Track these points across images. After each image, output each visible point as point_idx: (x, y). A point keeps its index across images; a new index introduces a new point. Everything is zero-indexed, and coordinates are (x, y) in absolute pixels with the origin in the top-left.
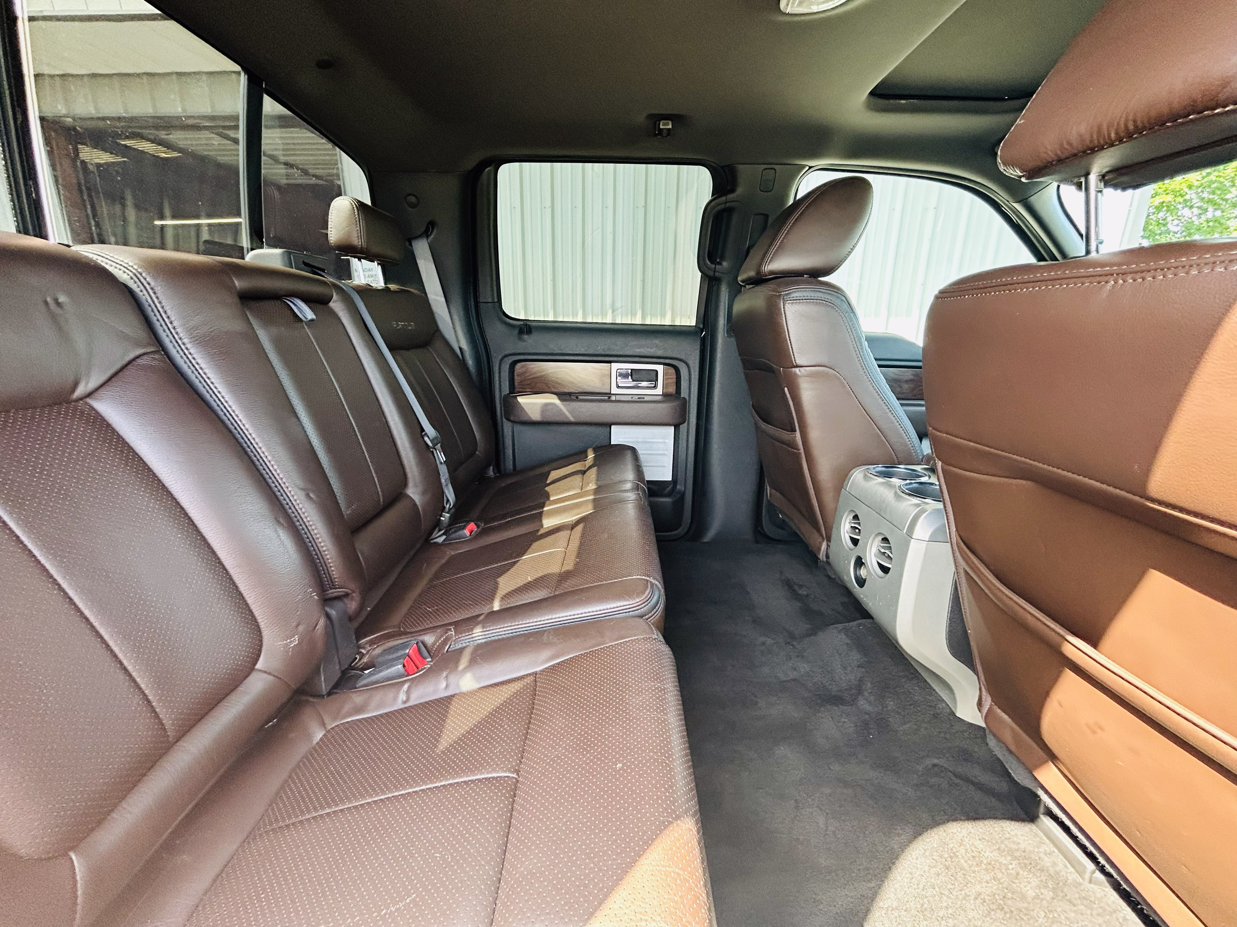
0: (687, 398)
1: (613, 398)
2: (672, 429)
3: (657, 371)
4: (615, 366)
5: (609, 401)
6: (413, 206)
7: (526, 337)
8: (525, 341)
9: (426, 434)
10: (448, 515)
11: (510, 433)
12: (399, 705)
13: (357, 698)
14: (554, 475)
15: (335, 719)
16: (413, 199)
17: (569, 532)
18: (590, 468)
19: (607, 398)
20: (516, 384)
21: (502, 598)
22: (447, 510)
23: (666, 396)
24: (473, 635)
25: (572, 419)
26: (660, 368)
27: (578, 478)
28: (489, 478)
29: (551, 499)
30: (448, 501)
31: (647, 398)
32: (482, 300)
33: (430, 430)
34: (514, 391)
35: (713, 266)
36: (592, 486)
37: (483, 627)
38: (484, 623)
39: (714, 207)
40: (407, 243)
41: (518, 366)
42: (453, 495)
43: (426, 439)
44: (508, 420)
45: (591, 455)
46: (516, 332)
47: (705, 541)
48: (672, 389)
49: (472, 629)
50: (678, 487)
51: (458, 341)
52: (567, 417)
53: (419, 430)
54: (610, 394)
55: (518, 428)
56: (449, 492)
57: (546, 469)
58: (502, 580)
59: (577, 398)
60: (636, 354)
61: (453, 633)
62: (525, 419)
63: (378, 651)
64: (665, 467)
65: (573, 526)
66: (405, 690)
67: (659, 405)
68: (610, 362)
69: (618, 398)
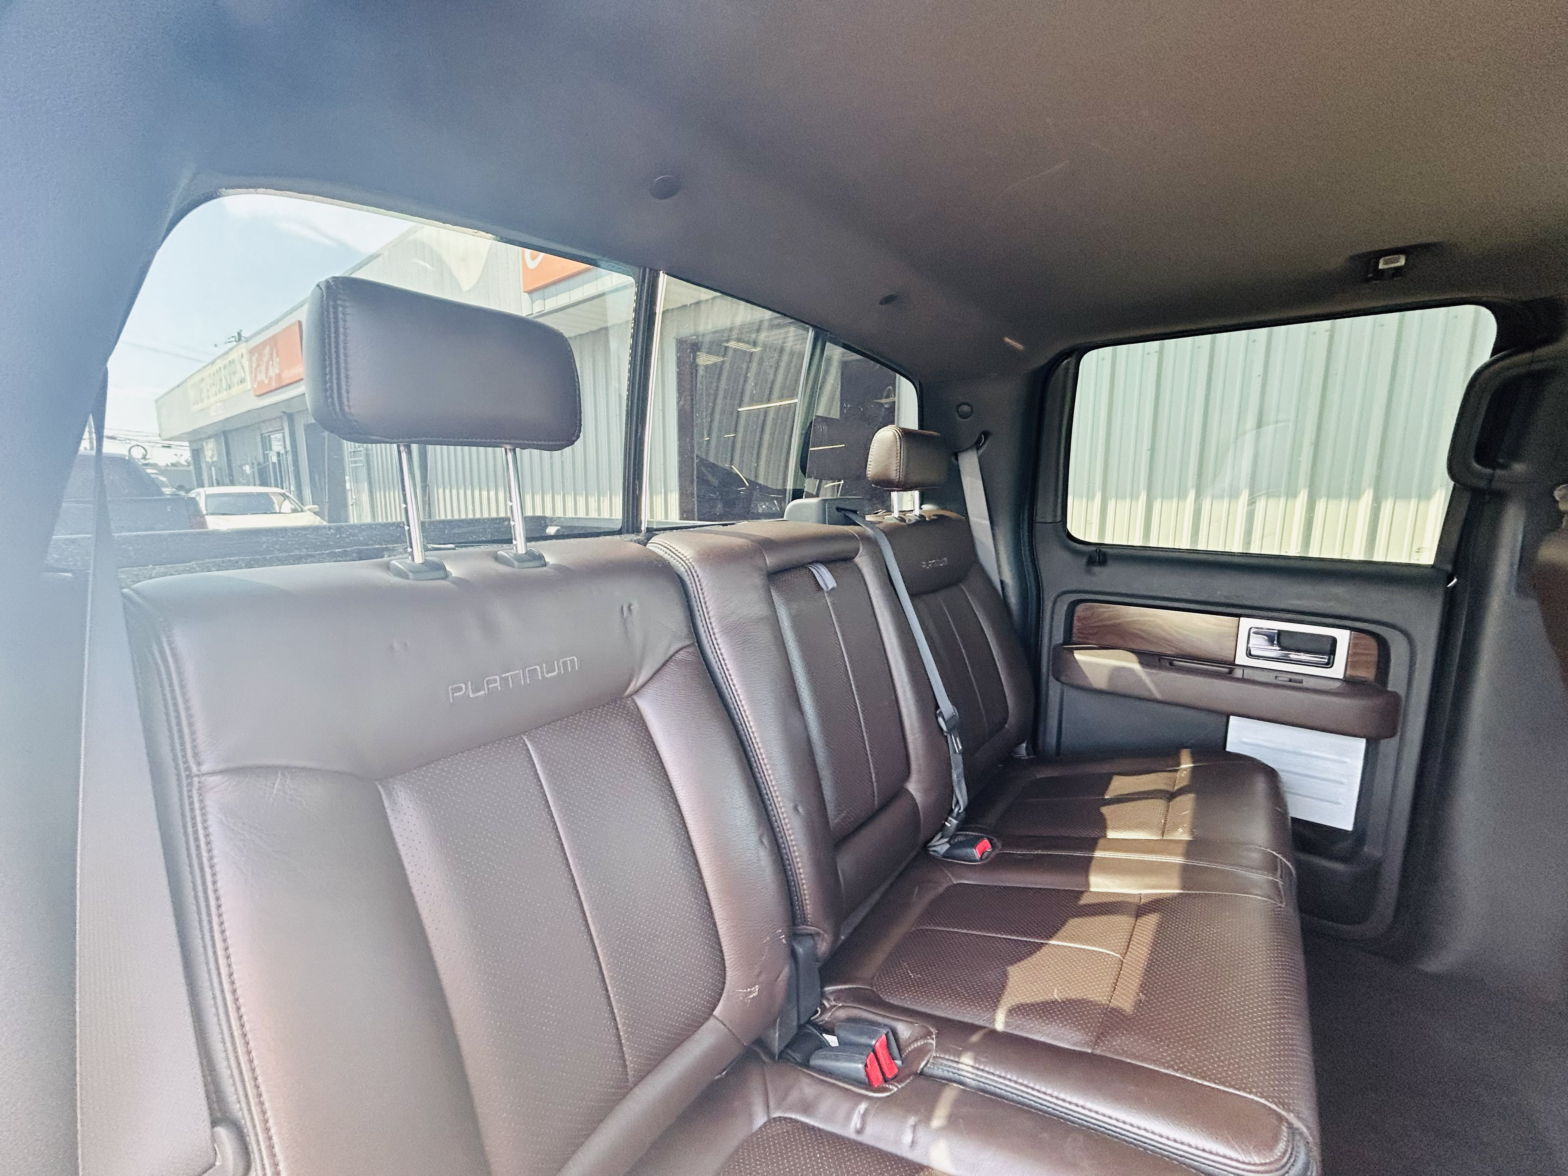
0: (1402, 692)
1: (1238, 673)
2: (1361, 744)
3: (1334, 641)
4: (1246, 623)
5: (1229, 676)
6: (964, 416)
7: (1096, 569)
8: (1094, 575)
9: (941, 712)
10: (955, 822)
11: (1058, 699)
12: (849, 1132)
13: (806, 1088)
14: (1120, 785)
15: (779, 1106)
16: (965, 408)
17: (1132, 920)
18: (1182, 791)
19: (1226, 670)
20: (1075, 630)
21: (1010, 1011)
22: (955, 814)
23: (1351, 683)
24: (960, 1066)
25: (1158, 696)
26: (1343, 637)
27: (1158, 805)
28: (1019, 759)
29: (1111, 834)
30: (958, 802)
31: (1308, 683)
32: (1039, 519)
33: (947, 707)
34: (1070, 641)
35: (1488, 471)
36: (1182, 835)
37: (976, 1059)
38: (978, 1051)
39: (1497, 374)
40: (953, 459)
41: (1080, 608)
42: (966, 798)
43: (940, 720)
44: (1058, 679)
45: (1186, 764)
46: (1084, 561)
47: (1428, 969)
48: (1368, 674)
49: (959, 1054)
50: (1366, 849)
51: (1000, 573)
52: (1149, 690)
53: (933, 709)
54: (1233, 663)
55: (1070, 693)
56: (960, 789)
57: (1105, 768)
58: (1016, 973)
59: (1171, 664)
60: (1290, 608)
61: (934, 1042)
62: (1081, 683)
63: (842, 1014)
64: (1339, 804)
65: (1141, 909)
66: (862, 1112)
67: (1335, 699)
68: (1239, 616)
69: (1248, 674)
